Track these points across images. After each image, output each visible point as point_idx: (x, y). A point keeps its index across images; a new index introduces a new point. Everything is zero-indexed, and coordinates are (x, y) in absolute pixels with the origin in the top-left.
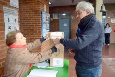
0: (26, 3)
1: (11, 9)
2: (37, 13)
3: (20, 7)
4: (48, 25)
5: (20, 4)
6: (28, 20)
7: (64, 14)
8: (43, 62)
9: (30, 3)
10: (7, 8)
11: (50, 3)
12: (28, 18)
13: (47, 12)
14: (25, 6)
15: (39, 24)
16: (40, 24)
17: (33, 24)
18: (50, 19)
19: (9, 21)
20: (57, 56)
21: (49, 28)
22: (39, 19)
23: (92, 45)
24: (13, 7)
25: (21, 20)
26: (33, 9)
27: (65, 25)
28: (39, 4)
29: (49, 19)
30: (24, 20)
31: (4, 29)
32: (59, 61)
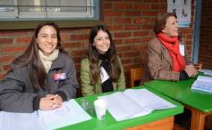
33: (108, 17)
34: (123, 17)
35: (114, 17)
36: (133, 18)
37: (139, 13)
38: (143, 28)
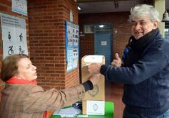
0: (39, 8)
1: (13, 17)
2: (58, 24)
3: (28, 14)
4: (77, 44)
5: (29, 9)
6: (42, 35)
7: (102, 26)
8: (70, 107)
9: (46, 7)
10: (6, 15)
11: (79, 8)
12: (43, 33)
13: (74, 23)
14: (37, 13)
15: (60, 41)
16: (63, 41)
17: (50, 41)
18: (80, 34)
19: (10, 38)
20: (93, 96)
21: (77, 49)
22: (62, 34)
23: (157, 77)
24: (16, 14)
25: (30, 35)
26: (51, 17)
27: (104, 43)
28: (62, 9)
29: (78, 34)
30: (37, 35)
32: (97, 105)
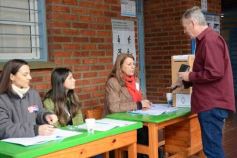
31: (111, 53)
33: (59, 59)
34: (72, 58)
35: (64, 58)
36: (81, 58)
37: (87, 53)
38: (92, 69)
